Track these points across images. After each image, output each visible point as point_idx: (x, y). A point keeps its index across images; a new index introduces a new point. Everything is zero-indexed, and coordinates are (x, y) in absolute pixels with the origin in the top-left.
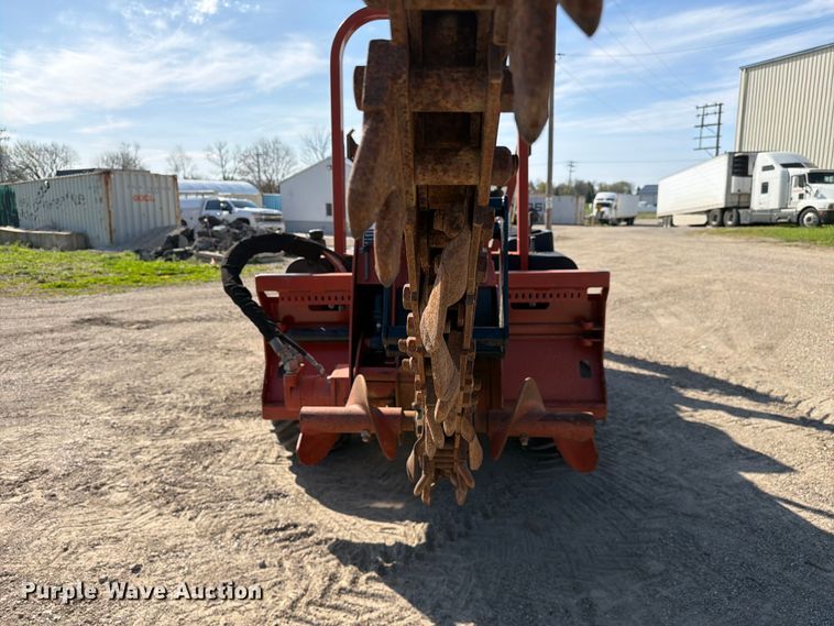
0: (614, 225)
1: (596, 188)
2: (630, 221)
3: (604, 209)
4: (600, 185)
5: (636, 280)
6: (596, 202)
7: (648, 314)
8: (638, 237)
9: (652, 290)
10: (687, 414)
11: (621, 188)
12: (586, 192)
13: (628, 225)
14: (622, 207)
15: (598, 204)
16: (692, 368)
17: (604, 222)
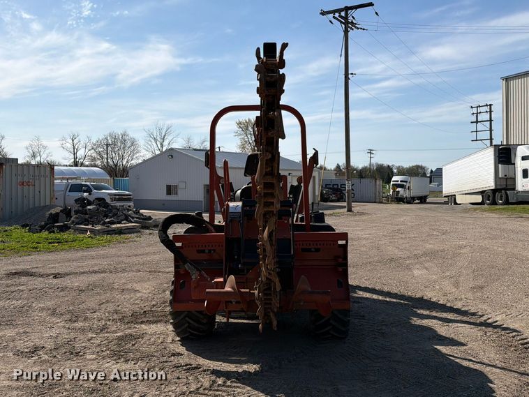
0: (409, 203)
1: (395, 171)
2: (423, 200)
3: (399, 189)
4: (398, 168)
5: (407, 246)
6: (392, 183)
7: (408, 268)
8: (423, 214)
9: (416, 252)
11: (416, 171)
12: (384, 173)
13: (421, 203)
14: (416, 187)
15: (393, 185)
16: (425, 298)
17: (399, 200)
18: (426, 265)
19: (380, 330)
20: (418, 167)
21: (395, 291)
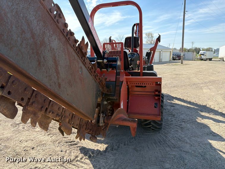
0: (205, 61)
1: (201, 50)
2: (210, 59)
3: (202, 56)
4: (203, 49)
5: (202, 78)
6: (199, 54)
7: (201, 89)
8: (210, 64)
9: (206, 81)
10: (200, 120)
12: (197, 51)
13: (210, 60)
14: (208, 55)
15: (200, 54)
16: (208, 106)
17: (202, 60)
18: (210, 87)
19: (181, 125)
20: (210, 48)
21: (193, 101)
